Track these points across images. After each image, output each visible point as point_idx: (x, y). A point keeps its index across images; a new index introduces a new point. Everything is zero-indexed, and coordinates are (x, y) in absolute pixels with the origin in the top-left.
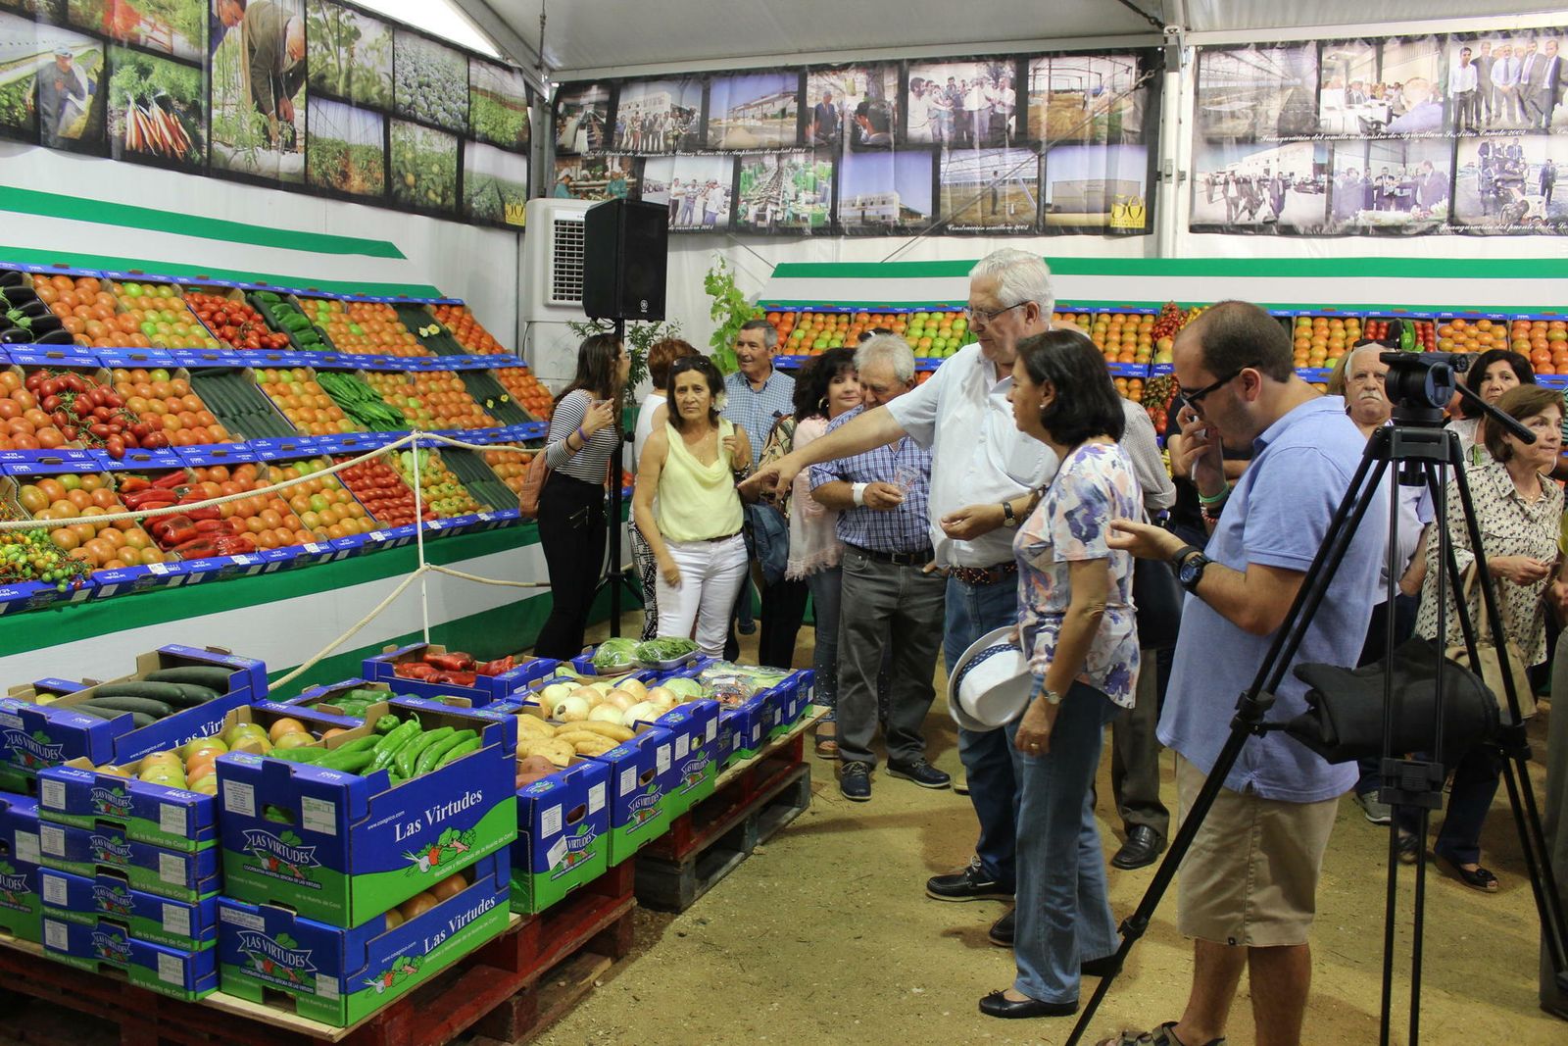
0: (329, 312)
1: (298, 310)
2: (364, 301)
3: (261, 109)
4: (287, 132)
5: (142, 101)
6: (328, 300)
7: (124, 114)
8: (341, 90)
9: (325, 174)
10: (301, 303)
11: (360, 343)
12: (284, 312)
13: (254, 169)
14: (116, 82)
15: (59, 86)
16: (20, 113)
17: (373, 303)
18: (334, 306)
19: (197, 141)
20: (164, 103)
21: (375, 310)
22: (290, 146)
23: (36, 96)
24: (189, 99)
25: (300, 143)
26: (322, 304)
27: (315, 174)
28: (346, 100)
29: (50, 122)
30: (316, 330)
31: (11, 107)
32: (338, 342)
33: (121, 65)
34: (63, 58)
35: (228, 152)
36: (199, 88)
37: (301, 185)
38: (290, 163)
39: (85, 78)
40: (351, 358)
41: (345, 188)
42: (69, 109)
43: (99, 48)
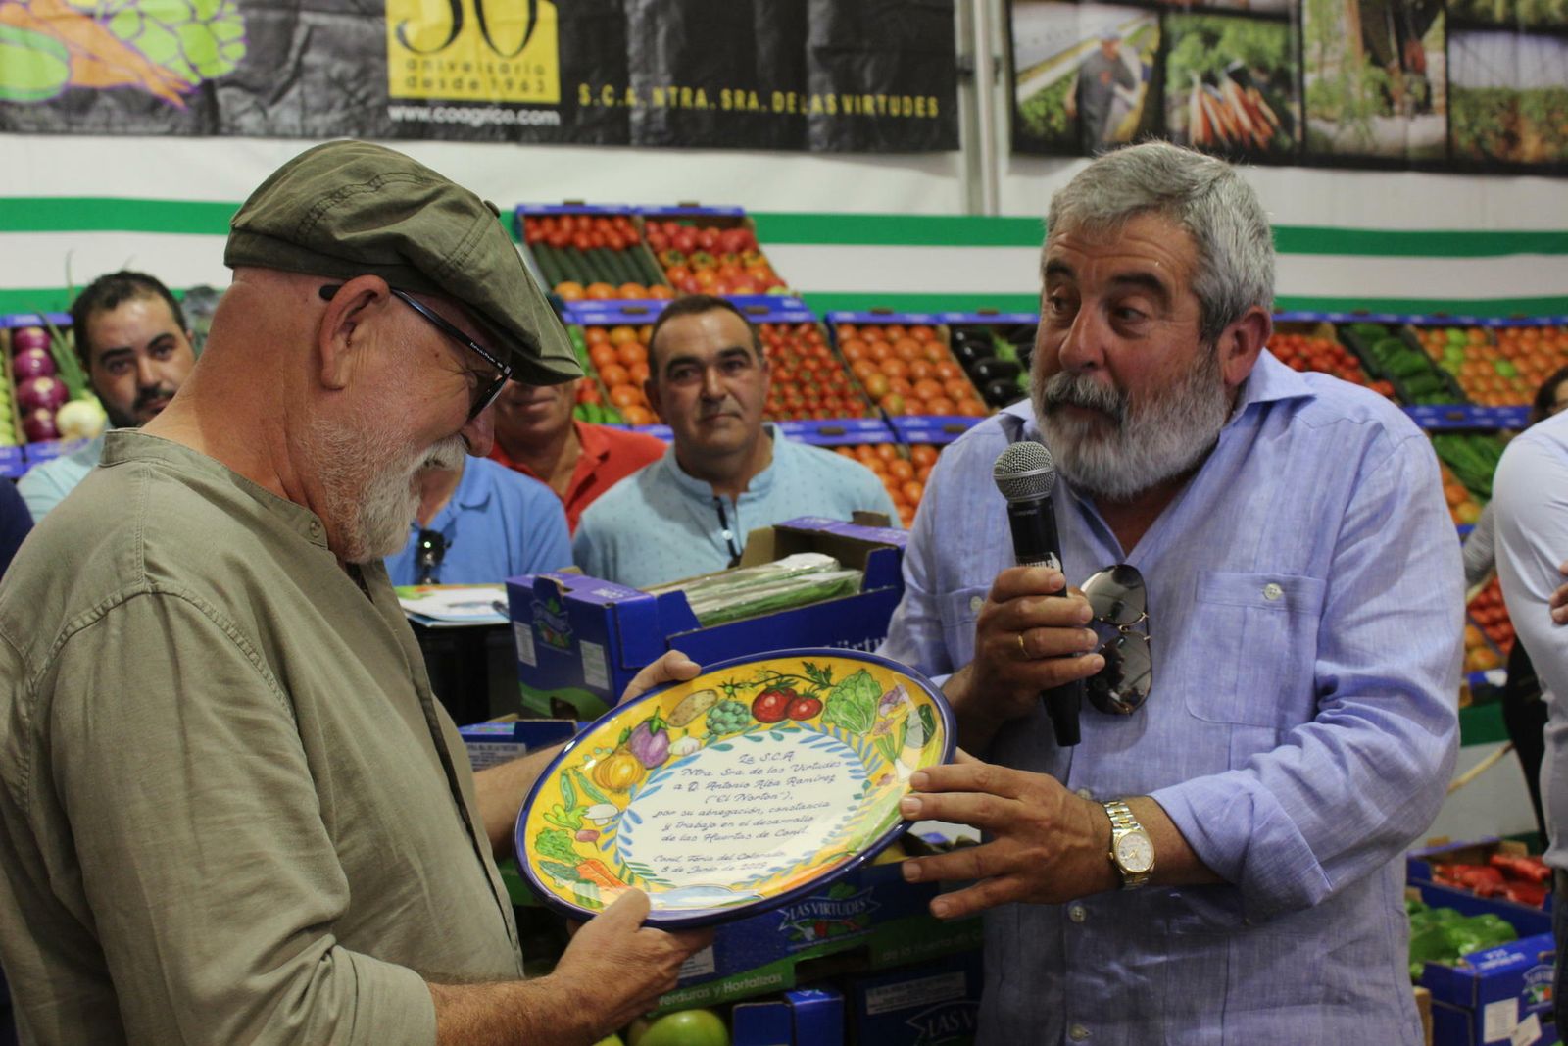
0: (1462, 347)
1: (1413, 346)
2: (1522, 325)
3: (1377, 61)
4: (1418, 89)
5: (1210, 79)
6: (1464, 328)
7: (1186, 100)
8: (1499, 11)
9: (1479, 140)
10: (1420, 337)
11: (1511, 389)
12: (1391, 351)
13: (1369, 146)
14: (1176, 59)
15: (1105, 79)
16: (1058, 121)
17: (1539, 328)
18: (1474, 337)
19: (1286, 121)
20: (1240, 77)
21: (1541, 338)
22: (1423, 107)
23: (1079, 97)
24: (1273, 64)
25: (1438, 100)
26: (1454, 335)
27: (1464, 141)
28: (1511, 26)
29: (1095, 127)
30: (1440, 374)
31: (1049, 115)
32: (1473, 389)
33: (1182, 36)
34: (1108, 44)
35: (1330, 130)
36: (1286, 49)
37: (1443, 160)
38: (1425, 130)
39: (1135, 64)
40: (1491, 413)
41: (1512, 156)
42: (1117, 107)
43: (1153, 21)
